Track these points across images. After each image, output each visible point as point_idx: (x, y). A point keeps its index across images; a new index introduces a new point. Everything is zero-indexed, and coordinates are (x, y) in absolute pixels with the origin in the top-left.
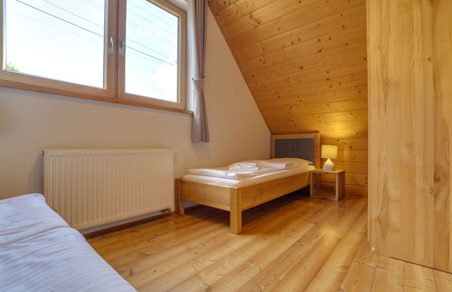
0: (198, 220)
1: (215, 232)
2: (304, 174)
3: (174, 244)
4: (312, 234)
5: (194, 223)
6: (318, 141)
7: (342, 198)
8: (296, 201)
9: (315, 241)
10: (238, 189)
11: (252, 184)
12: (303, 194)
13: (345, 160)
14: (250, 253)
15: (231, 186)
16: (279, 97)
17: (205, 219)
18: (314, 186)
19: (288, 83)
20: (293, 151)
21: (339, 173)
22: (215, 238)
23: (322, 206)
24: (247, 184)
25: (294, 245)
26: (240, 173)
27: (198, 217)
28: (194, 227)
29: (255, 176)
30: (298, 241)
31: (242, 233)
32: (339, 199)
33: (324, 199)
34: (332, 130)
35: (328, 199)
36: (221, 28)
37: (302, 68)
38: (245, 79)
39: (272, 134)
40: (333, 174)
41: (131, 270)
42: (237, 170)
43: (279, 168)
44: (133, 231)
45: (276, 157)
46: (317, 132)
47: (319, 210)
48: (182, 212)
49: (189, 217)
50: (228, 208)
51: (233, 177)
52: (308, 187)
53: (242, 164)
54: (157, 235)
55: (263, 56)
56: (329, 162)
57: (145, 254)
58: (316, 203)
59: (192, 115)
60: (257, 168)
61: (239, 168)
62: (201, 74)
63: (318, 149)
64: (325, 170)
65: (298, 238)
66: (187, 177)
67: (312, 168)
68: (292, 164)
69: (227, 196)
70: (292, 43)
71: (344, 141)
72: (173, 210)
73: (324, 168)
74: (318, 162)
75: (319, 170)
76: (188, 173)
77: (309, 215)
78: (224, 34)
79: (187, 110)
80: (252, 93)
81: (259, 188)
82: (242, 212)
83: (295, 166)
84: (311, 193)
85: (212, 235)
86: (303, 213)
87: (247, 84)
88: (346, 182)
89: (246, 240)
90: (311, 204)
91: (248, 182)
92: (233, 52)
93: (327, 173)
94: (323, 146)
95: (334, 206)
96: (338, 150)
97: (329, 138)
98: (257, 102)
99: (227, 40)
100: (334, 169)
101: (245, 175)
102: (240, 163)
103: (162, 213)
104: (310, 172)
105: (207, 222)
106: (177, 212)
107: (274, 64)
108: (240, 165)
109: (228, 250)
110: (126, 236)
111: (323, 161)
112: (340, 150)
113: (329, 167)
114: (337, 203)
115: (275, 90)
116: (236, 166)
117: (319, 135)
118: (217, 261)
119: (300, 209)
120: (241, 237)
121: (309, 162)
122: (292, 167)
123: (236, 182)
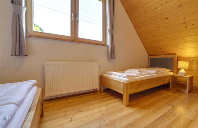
0: (109, 95)
1: (115, 103)
2: (166, 77)
3: (94, 107)
4: (171, 113)
5: (106, 97)
6: (176, 59)
7: (191, 91)
8: (161, 91)
9: (173, 119)
10: (127, 83)
11: (135, 81)
12: (166, 87)
13: (193, 70)
14: (131, 120)
15: (124, 82)
16: (153, 36)
17: (112, 95)
18: (172, 83)
19: (158, 28)
20: (160, 64)
21: (190, 78)
22: (114, 106)
23: (177, 95)
24: (133, 81)
25: (158, 119)
26: (129, 75)
27: (109, 94)
28: (106, 99)
29: (138, 77)
30: (161, 117)
31: (128, 106)
32: (189, 92)
33: (179, 91)
34: (186, 53)
35: (181, 91)
36: (123, 4)
37: (167, 18)
38: (135, 28)
39: (149, 56)
40: (185, 77)
41: (72, 118)
42: (128, 73)
43: (152, 73)
44: (80, 97)
45: (151, 67)
46: (175, 54)
47: (176, 98)
48: (102, 90)
49: (105, 93)
50: (122, 92)
51: (125, 77)
52: (169, 83)
53: (131, 70)
54: (88, 101)
55: (144, 15)
56: (182, 71)
57: (81, 110)
58: (173, 93)
59: (108, 46)
60: (139, 72)
61: (130, 72)
62: (112, 26)
63: (176, 63)
64: (179, 75)
65: (161, 114)
66: (105, 75)
67: (172, 73)
68: (159, 71)
69: (122, 86)
70: (162, 5)
71: (194, 59)
72: (98, 89)
73: (179, 74)
74: (175, 71)
75: (176, 75)
76: (105, 73)
77: (169, 100)
78: (124, 7)
79: (106, 44)
80: (139, 35)
81: (140, 83)
82: (129, 95)
83: (161, 72)
84: (170, 87)
85: (113, 105)
86: (165, 98)
87: (136, 31)
88: (194, 82)
89: (130, 110)
90: (170, 93)
91: (133, 80)
92: (129, 15)
93: (181, 77)
94: (179, 62)
95: (185, 96)
96: (189, 64)
97: (184, 58)
98: (141, 40)
99: (126, 10)
100: (186, 74)
101: (132, 76)
102: (130, 70)
103: (93, 90)
104: (170, 76)
105: (112, 97)
106: (100, 90)
107: (150, 19)
108: (130, 71)
109: (119, 115)
110: (76, 99)
111: (178, 70)
112: (191, 64)
113: (182, 73)
114: (187, 95)
115: (151, 33)
116: (128, 71)
117: (176, 56)
118: (112, 121)
119: (164, 96)
120: (128, 108)
121: (170, 70)
122: (159, 72)
123: (126, 79)
